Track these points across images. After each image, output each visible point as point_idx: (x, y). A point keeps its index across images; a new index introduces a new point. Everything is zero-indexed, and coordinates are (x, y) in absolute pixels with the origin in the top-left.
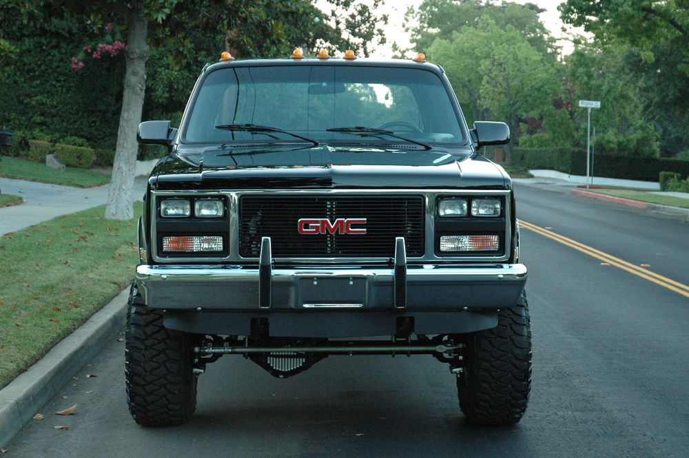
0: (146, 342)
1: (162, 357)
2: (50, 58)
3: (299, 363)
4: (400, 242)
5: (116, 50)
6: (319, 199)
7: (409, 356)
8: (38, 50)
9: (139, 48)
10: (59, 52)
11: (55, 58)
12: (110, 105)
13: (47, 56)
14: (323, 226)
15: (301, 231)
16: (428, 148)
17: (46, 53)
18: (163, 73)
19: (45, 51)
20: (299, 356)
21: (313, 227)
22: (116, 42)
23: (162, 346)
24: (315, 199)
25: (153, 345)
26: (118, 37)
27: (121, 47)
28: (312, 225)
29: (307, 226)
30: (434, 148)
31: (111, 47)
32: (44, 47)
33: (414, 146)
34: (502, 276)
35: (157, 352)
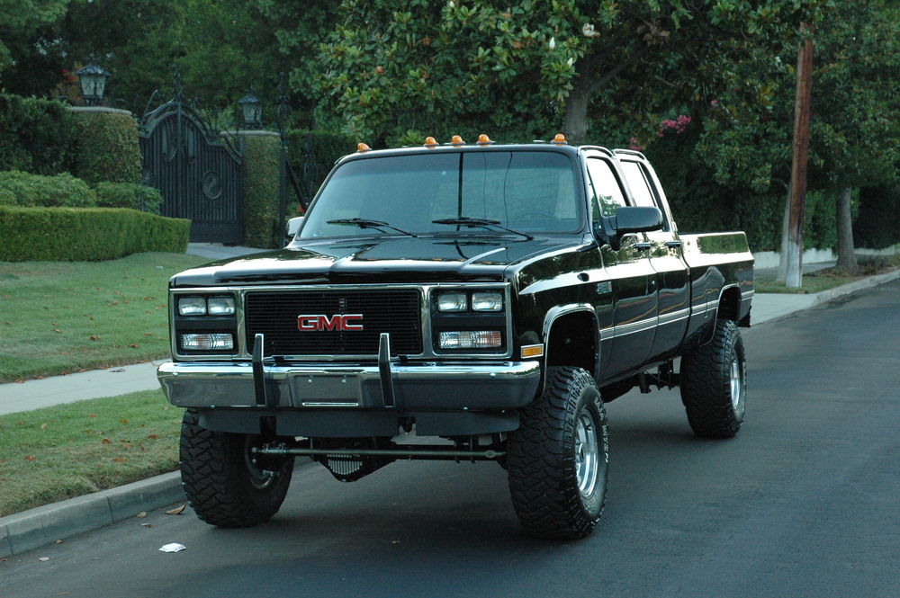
0: (192, 441)
1: (206, 456)
2: (610, 139)
3: (356, 467)
4: (384, 338)
5: (681, 127)
6: (326, 295)
7: (473, 462)
8: (598, 131)
9: (576, 129)
10: (621, 132)
11: (616, 140)
12: (678, 190)
13: (608, 137)
14: (320, 322)
15: (301, 327)
16: (530, 239)
17: (607, 134)
18: (723, 150)
19: (605, 132)
20: (354, 459)
21: (312, 324)
22: (681, 116)
23: (206, 444)
24: (321, 295)
25: (199, 443)
26: (684, 111)
27: (687, 122)
28: (311, 321)
29: (306, 323)
30: (536, 238)
31: (674, 122)
32: (605, 128)
33: (515, 236)
34: (494, 375)
35: (202, 451)
